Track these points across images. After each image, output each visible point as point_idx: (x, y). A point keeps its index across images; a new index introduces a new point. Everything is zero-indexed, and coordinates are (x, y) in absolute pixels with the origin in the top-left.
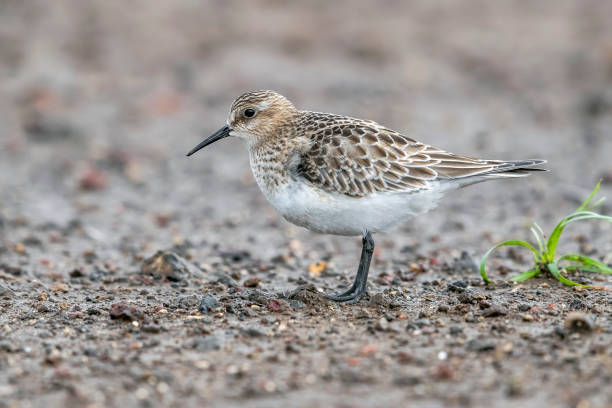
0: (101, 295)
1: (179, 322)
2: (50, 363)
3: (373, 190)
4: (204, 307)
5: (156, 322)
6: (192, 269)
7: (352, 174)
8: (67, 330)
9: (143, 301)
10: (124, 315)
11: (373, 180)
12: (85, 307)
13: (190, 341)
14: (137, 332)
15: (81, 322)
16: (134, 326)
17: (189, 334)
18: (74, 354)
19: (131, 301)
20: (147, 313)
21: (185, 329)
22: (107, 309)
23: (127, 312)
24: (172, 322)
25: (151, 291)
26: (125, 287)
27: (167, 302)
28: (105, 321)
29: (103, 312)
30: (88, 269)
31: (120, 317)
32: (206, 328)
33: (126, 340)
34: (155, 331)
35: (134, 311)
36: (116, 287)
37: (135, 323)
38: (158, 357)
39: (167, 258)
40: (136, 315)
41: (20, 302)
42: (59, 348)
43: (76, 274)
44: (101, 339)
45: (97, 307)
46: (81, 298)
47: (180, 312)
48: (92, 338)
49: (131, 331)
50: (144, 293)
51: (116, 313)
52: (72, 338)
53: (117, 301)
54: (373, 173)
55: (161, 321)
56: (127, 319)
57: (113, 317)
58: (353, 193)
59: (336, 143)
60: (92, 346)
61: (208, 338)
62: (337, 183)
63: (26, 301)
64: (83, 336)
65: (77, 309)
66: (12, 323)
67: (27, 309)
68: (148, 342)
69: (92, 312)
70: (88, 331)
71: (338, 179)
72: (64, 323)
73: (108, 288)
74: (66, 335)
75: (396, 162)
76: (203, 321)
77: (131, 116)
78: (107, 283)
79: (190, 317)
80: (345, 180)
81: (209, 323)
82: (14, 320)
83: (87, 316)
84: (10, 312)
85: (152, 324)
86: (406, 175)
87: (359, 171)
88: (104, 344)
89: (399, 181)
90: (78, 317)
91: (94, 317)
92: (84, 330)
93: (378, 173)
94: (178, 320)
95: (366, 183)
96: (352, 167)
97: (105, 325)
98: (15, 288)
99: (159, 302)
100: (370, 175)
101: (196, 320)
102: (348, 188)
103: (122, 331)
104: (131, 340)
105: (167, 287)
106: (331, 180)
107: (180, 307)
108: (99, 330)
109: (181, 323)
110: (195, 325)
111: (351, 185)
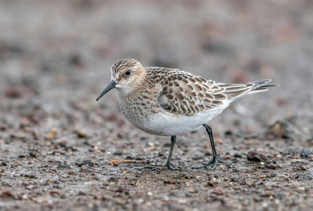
0: (243, 146)
1: (289, 163)
2: (210, 185)
3: (200, 111)
4: (303, 154)
5: (275, 163)
6: (297, 131)
7: (188, 103)
8: (222, 166)
9: (267, 150)
10: (256, 158)
11: (199, 106)
12: (233, 153)
13: (294, 174)
14: (263, 168)
15: (230, 161)
16: (261, 165)
17: (294, 170)
18: (225, 180)
19: (260, 150)
20: (269, 157)
21: (292, 167)
22: (245, 154)
23: (258, 157)
24: (284, 163)
25: (272, 144)
26: (257, 141)
27: (281, 151)
28: (245, 162)
29: (243, 156)
30: (235, 131)
31: (253, 159)
32: (304, 167)
33: (256, 173)
34: (274, 168)
35: (261, 156)
36: (251, 141)
37: (262, 163)
38: (275, 184)
39: (283, 125)
40: (263, 158)
41: (194, 149)
42: (216, 177)
43: (228, 133)
44: (241, 172)
45: (239, 153)
46: (230, 147)
47: (289, 157)
48: (236, 171)
49: (259, 168)
50: (268, 145)
51: (251, 157)
52: (224, 171)
53: (252, 149)
54: (198, 101)
55: (277, 162)
56: (257, 160)
57: (249, 159)
58: (190, 114)
59: (177, 85)
60: (236, 176)
61: (305, 173)
62: (181, 109)
63: (198, 148)
64: (231, 170)
65: (228, 154)
66: (189, 161)
67: (198, 153)
68: (269, 174)
69: (236, 156)
70: (234, 167)
71: (181, 106)
72: (220, 162)
73: (246, 142)
74: (221, 169)
75: (207, 92)
76: (302, 163)
77: (264, 39)
78: (246, 139)
79: (295, 160)
80: (185, 107)
81: (306, 164)
82: (190, 159)
83: (234, 158)
84: (188, 155)
85: (272, 164)
86: (214, 100)
87: (191, 101)
88: (243, 175)
89: (211, 104)
90: (228, 158)
91: (238, 159)
92: (231, 166)
93: (200, 101)
94: (288, 162)
95: (196, 108)
96: (187, 99)
97: (244, 163)
98: (191, 140)
99: (277, 151)
100: (197, 103)
101: (298, 162)
102: (187, 111)
103: (254, 167)
104: (259, 173)
105: (281, 142)
106: (177, 108)
107: (289, 154)
108: (241, 166)
109: (289, 164)
110: (298, 165)
111: (189, 110)
